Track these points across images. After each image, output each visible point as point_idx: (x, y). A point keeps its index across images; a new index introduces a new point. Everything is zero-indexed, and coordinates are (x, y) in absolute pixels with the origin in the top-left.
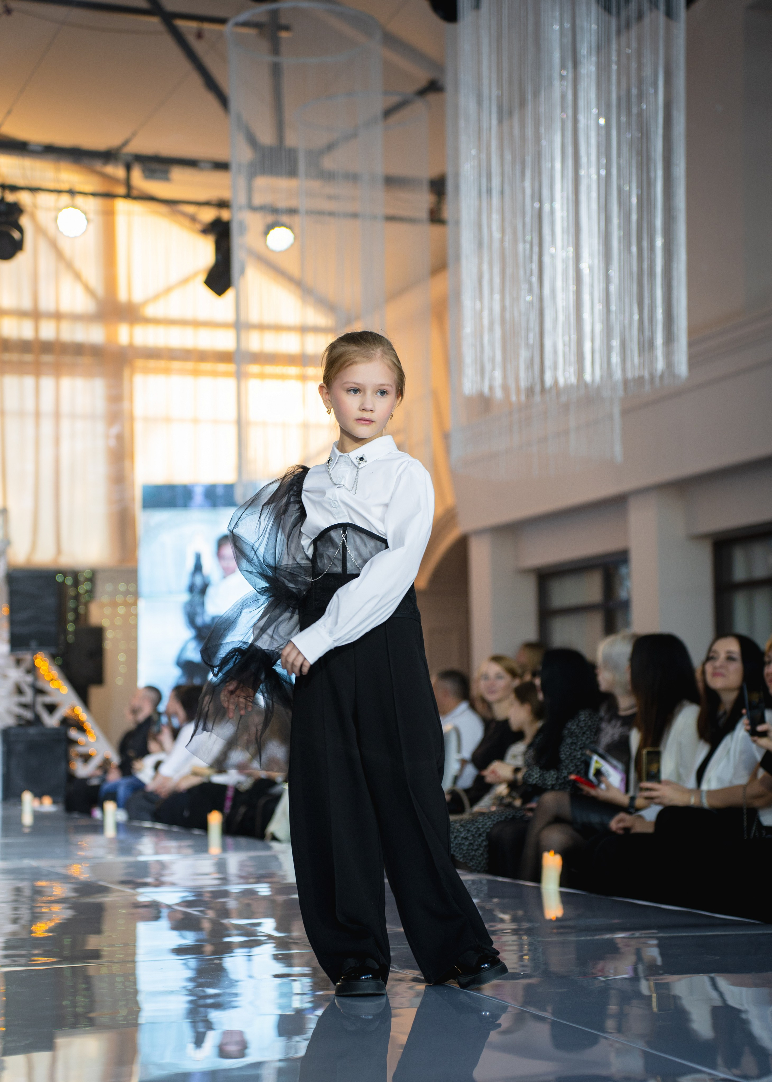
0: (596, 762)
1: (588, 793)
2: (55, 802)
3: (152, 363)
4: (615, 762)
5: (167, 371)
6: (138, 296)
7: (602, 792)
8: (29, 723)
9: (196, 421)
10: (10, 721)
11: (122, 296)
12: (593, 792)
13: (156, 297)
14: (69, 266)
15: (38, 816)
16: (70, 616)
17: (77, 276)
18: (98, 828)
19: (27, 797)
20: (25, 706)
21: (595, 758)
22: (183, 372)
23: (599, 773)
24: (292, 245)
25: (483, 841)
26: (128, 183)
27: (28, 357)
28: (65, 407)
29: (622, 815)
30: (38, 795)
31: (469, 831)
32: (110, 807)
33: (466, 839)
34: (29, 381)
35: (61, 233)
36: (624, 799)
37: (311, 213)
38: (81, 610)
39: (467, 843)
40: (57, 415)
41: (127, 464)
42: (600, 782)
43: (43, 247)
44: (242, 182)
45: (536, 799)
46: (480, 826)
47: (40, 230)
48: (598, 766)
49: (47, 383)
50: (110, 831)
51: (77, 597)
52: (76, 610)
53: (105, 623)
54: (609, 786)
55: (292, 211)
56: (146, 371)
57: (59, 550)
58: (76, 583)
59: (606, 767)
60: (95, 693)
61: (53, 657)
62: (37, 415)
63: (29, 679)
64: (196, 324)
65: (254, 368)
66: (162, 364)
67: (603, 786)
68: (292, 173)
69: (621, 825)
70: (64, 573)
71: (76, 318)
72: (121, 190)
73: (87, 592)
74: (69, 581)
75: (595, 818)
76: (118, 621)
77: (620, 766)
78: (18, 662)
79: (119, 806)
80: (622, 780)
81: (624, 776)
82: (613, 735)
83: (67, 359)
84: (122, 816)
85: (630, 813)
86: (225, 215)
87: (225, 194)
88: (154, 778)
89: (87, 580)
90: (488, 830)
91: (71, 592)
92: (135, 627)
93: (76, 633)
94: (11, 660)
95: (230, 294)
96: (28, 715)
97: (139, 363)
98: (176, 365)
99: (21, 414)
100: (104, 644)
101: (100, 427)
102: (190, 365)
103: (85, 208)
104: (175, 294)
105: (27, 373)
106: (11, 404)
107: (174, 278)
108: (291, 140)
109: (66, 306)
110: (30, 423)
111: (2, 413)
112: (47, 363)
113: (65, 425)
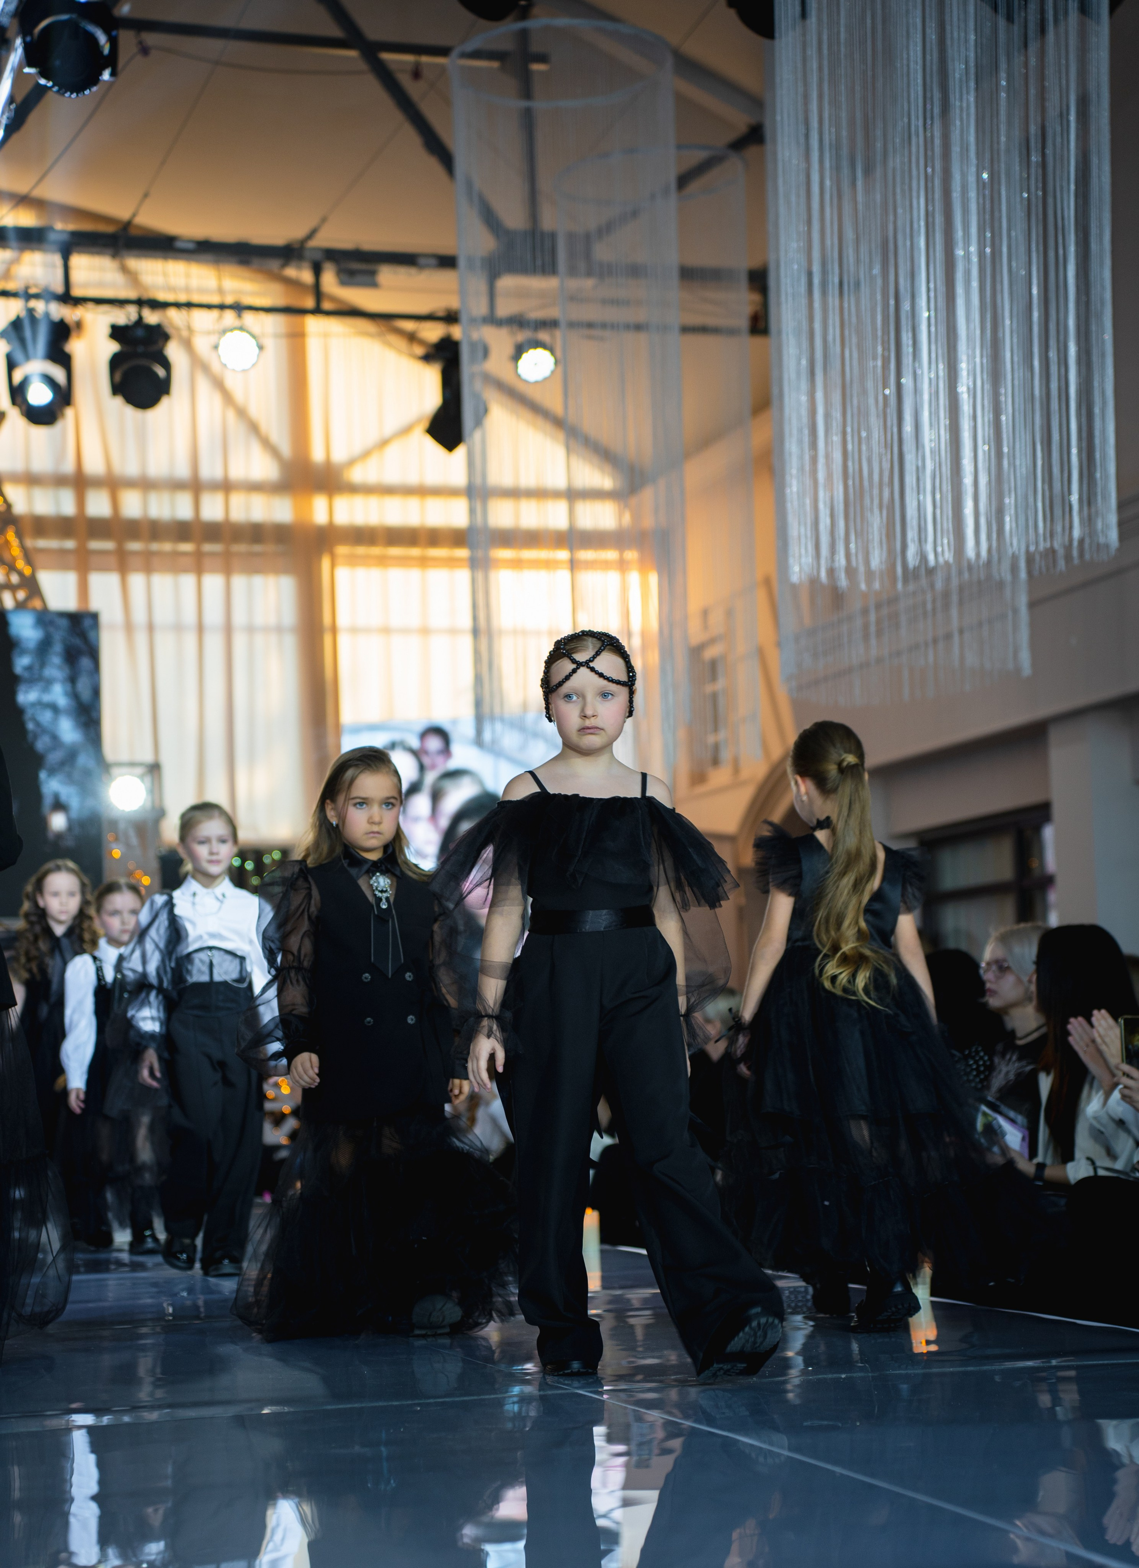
3: (361, 550)
6: (339, 455)
9: (425, 631)
11: (318, 455)
14: (242, 413)
17: (254, 428)
22: (404, 562)
23: (988, 1130)
24: (553, 373)
26: (317, 291)
27: (187, 547)
28: (240, 617)
34: (188, 581)
35: (226, 365)
36: (1028, 1168)
37: (575, 325)
40: (228, 629)
43: (204, 387)
48: (987, 1120)
49: (213, 582)
54: (1005, 1149)
55: (551, 324)
56: (353, 561)
58: (260, 868)
59: (999, 1122)
62: (201, 628)
64: (422, 491)
66: (376, 551)
68: (548, 268)
71: (254, 487)
72: (308, 302)
74: (250, 866)
77: (1020, 1118)
83: (241, 548)
86: (455, 333)
87: (453, 303)
91: (255, 881)
95: (463, 449)
97: (343, 550)
98: (396, 552)
99: (178, 628)
101: (290, 644)
102: (415, 552)
103: (256, 330)
104: (392, 450)
105: (185, 570)
106: (163, 614)
107: (390, 427)
108: (548, 221)
109: (238, 472)
110: (190, 640)
111: (151, 628)
112: (213, 554)
113: (240, 642)
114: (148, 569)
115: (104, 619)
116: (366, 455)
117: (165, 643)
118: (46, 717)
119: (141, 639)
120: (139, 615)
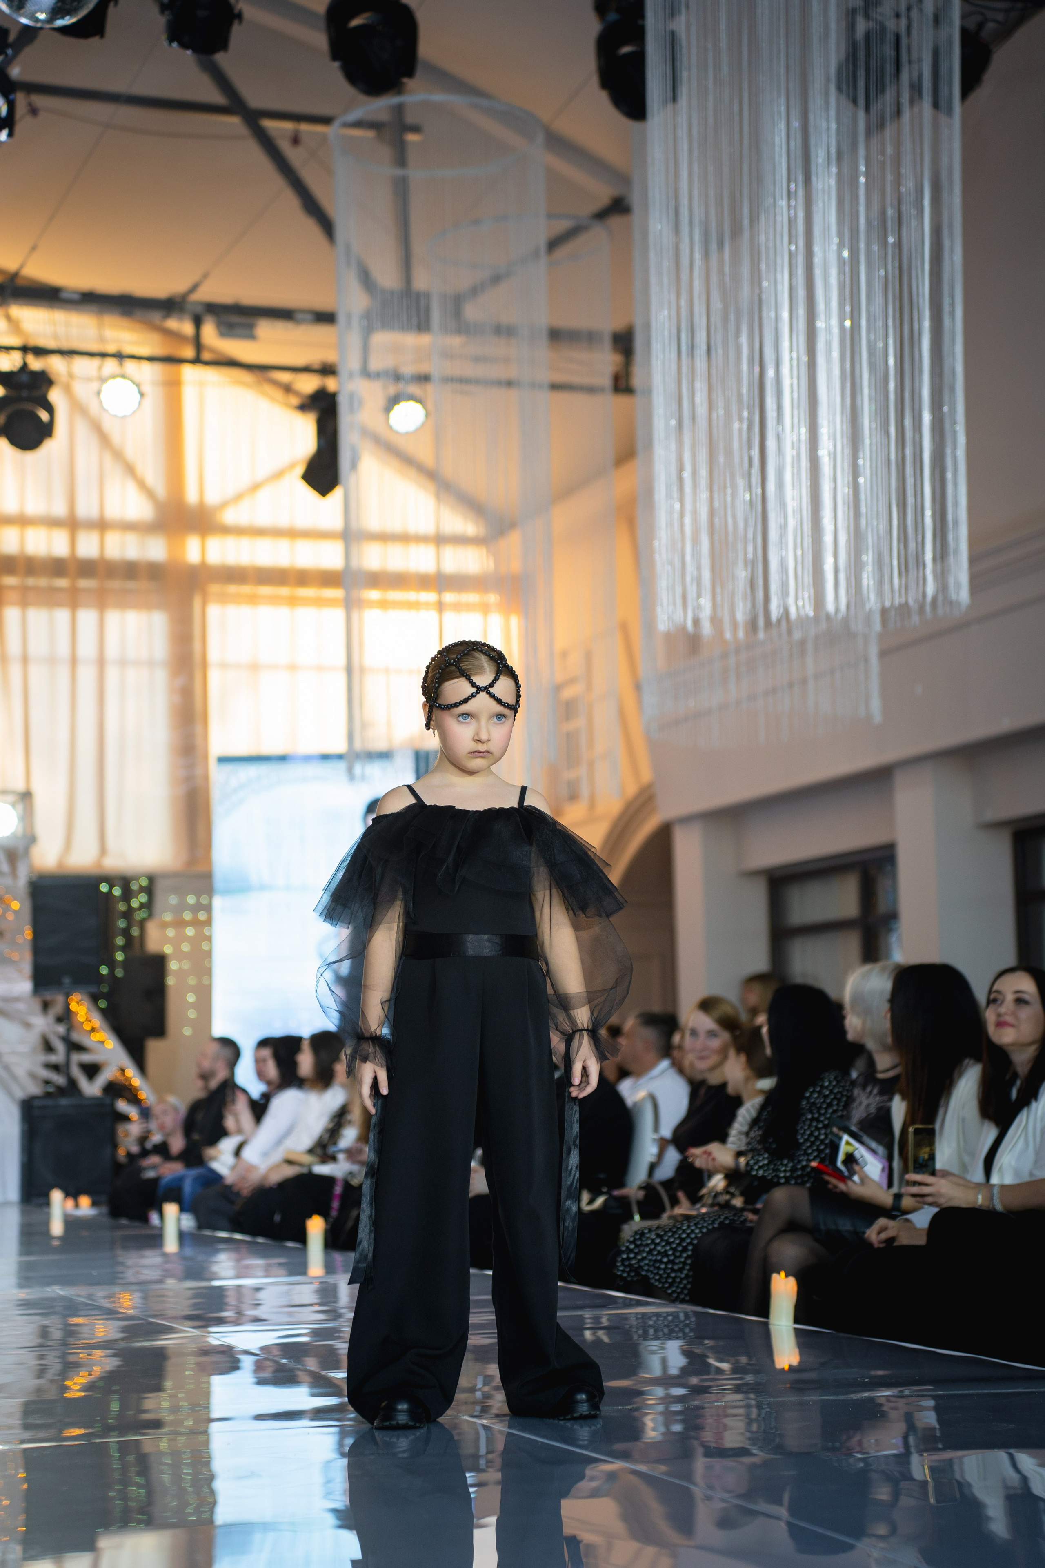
0: (847, 1144)
1: (836, 1187)
2: (94, 1204)
3: (232, 589)
4: (874, 1145)
5: (253, 600)
6: (212, 498)
7: (855, 1186)
8: (61, 1091)
10: (35, 1089)
11: (191, 496)
12: (842, 1187)
13: (238, 498)
14: (118, 455)
15: (71, 1223)
16: (120, 941)
17: (130, 470)
18: (156, 1240)
19: (57, 1196)
20: (55, 1068)
21: (846, 1137)
22: (274, 600)
23: (850, 1159)
24: (424, 424)
25: (688, 1257)
26: (197, 342)
27: (62, 583)
28: (112, 651)
29: (882, 1222)
30: (72, 1193)
31: (668, 1243)
32: (171, 1210)
33: (665, 1254)
34: (62, 615)
35: (107, 411)
36: (886, 1198)
37: (448, 380)
38: (135, 932)
39: (665, 1260)
40: (101, 662)
41: (198, 729)
42: (852, 1173)
43: (82, 430)
44: (354, 339)
45: (765, 1197)
46: (684, 1236)
47: (78, 407)
48: (850, 1149)
49: (87, 617)
50: (171, 1245)
51: (128, 914)
52: (126, 932)
53: (168, 950)
54: (864, 1179)
55: (423, 379)
56: (224, 599)
57: (103, 850)
58: (127, 895)
59: (861, 1152)
60: (154, 1048)
61: (95, 998)
62: (74, 661)
63: (61, 1029)
64: (292, 534)
65: (374, 595)
66: (246, 589)
67: (856, 1178)
68: (423, 326)
69: (883, 1236)
70: (110, 880)
71: (128, 527)
72: (189, 352)
73: (142, 906)
74: (117, 892)
75: (845, 1225)
76: (186, 947)
77: (880, 1149)
78: (46, 1006)
79: (182, 1209)
80: (883, 1170)
81: (887, 1164)
82: (868, 1105)
83: (115, 584)
84: (188, 1222)
85: (893, 1218)
86: (331, 384)
87: (330, 356)
88: (233, 1168)
89: (142, 889)
90: (695, 1242)
91: (122, 907)
92: (209, 954)
93: (125, 964)
94: (36, 1005)
95: (337, 493)
96: (59, 1080)
97: (214, 588)
98: (265, 590)
99: (52, 660)
100: (166, 980)
101: (161, 677)
102: (284, 591)
103: (137, 377)
104: (264, 494)
105: (59, 604)
106: (37, 647)
107: (263, 471)
108: (421, 281)
109: (113, 512)
110: (63, 672)
111: (25, 660)
112: (87, 590)
113: (112, 674)
114: (24, 604)
117: (38, 675)
119: (15, 669)
120: (14, 649)
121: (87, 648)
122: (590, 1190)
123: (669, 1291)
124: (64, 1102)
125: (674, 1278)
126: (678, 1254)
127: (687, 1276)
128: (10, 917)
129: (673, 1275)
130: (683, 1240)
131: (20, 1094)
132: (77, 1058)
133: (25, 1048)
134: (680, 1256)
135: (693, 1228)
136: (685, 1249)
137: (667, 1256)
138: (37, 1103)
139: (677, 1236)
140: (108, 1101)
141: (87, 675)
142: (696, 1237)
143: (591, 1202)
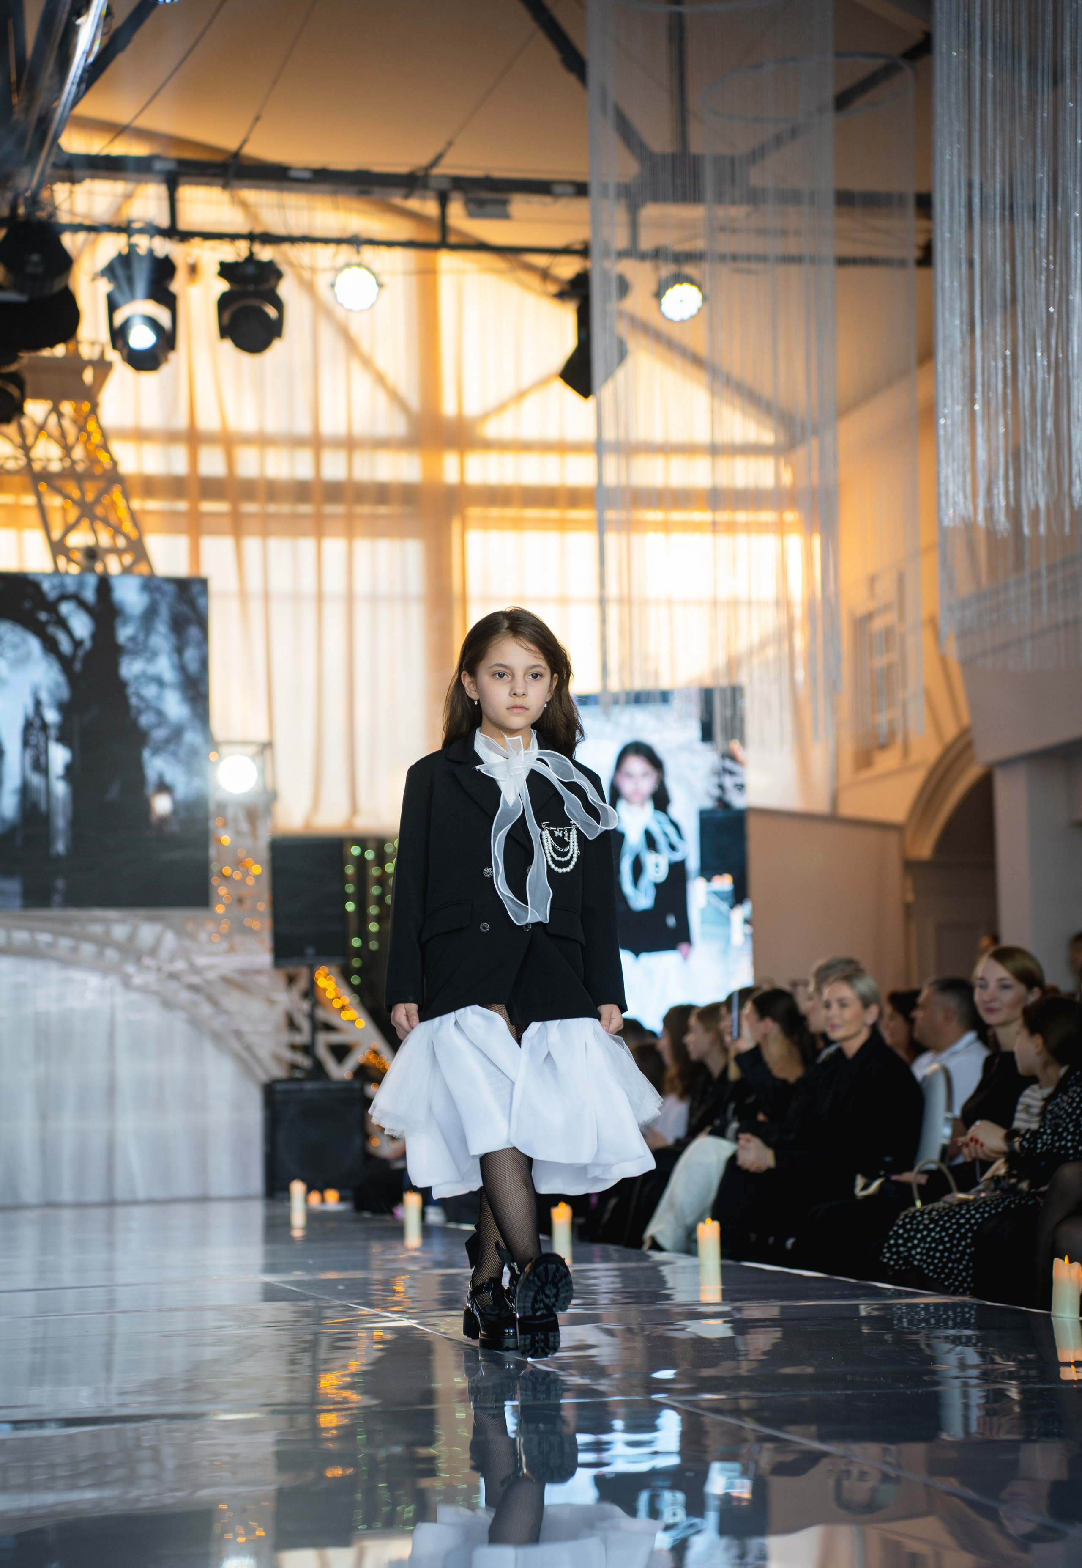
2: (343, 1197)
3: (495, 512)
5: (517, 522)
6: (471, 409)
8: (306, 1075)
11: (449, 408)
14: (371, 364)
15: (314, 1217)
16: (373, 910)
17: (380, 378)
18: (397, 1232)
19: (297, 1189)
20: (299, 1048)
22: (542, 524)
24: (699, 309)
25: (967, 1246)
26: (443, 224)
27: (307, 509)
28: (361, 585)
30: (316, 1186)
32: (415, 1199)
34: (307, 545)
35: (343, 304)
37: (726, 257)
40: (350, 598)
46: (962, 1221)
47: (322, 309)
49: (334, 547)
50: (413, 1239)
55: (697, 257)
56: (485, 524)
57: (355, 812)
61: (345, 973)
62: (320, 598)
63: (306, 1006)
68: (696, 197)
70: (361, 842)
71: (376, 444)
72: (433, 236)
74: (370, 855)
78: (290, 980)
83: (364, 509)
84: (432, 1216)
86: (588, 267)
90: (975, 1228)
91: (375, 872)
94: (279, 979)
96: (304, 1062)
97: (474, 512)
98: (532, 513)
99: (296, 597)
101: (417, 615)
105: (304, 534)
106: (280, 582)
108: (697, 144)
109: (361, 427)
110: (309, 610)
111: (267, 596)
112: (334, 516)
113: (362, 612)
114: (265, 533)
115: (214, 586)
116: (501, 408)
117: (281, 612)
118: (150, 691)
119: (256, 608)
120: (254, 583)
121: (334, 583)
122: (864, 1175)
123: (946, 1283)
124: (309, 1086)
125: (952, 1269)
126: (955, 1242)
127: (966, 1268)
128: (250, 881)
129: (950, 1265)
130: (962, 1226)
131: (264, 1077)
132: (324, 1039)
133: (266, 1028)
134: (959, 1244)
135: (973, 1212)
136: (964, 1237)
137: (944, 1244)
138: (280, 1087)
139: (954, 1221)
140: (357, 1085)
141: (334, 613)
142: (976, 1223)
143: (866, 1187)
